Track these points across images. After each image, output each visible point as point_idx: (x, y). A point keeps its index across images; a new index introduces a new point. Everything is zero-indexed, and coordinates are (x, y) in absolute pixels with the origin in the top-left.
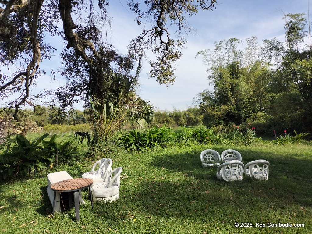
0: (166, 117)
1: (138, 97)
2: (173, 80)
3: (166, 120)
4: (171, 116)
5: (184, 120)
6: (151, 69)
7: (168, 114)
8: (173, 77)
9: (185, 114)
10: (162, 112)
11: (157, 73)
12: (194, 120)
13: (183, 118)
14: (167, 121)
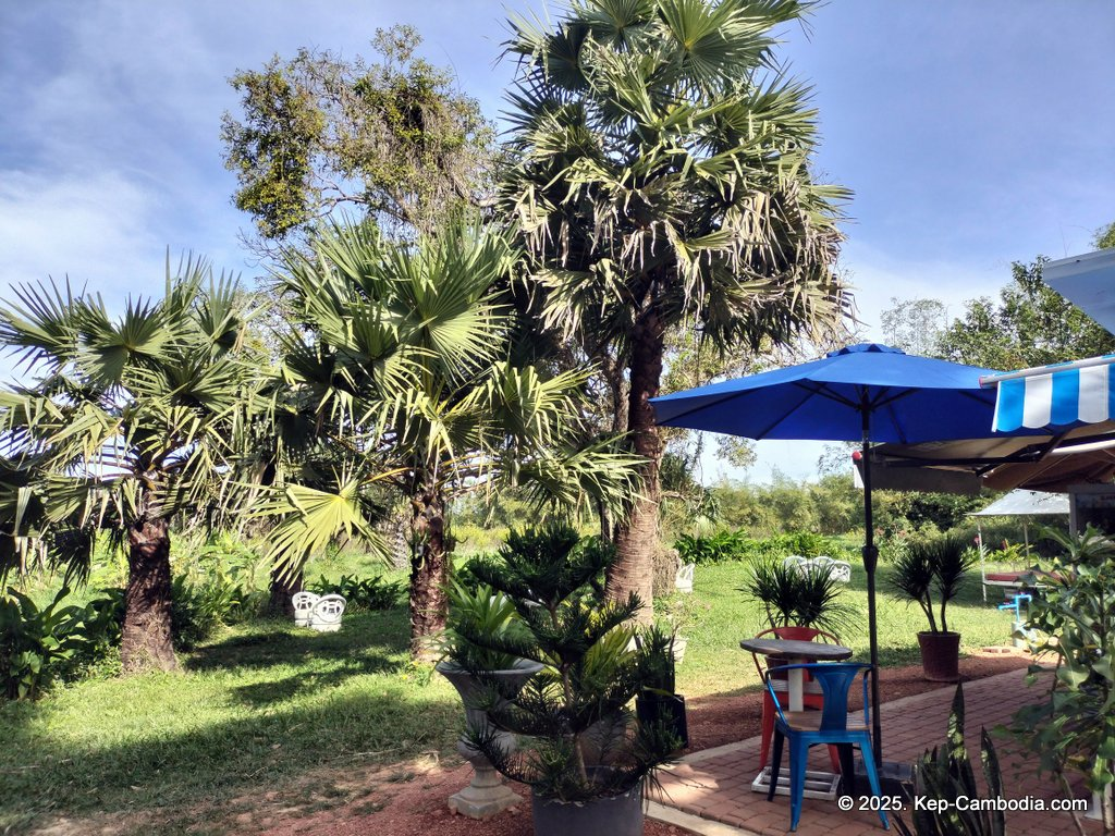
0: (751, 505)
1: (696, 484)
2: (753, 459)
3: (749, 515)
4: (766, 502)
5: (809, 516)
6: (719, 447)
7: (756, 495)
8: (752, 455)
9: (813, 495)
10: (736, 489)
11: (728, 452)
12: (845, 514)
13: (805, 507)
14: (754, 520)
